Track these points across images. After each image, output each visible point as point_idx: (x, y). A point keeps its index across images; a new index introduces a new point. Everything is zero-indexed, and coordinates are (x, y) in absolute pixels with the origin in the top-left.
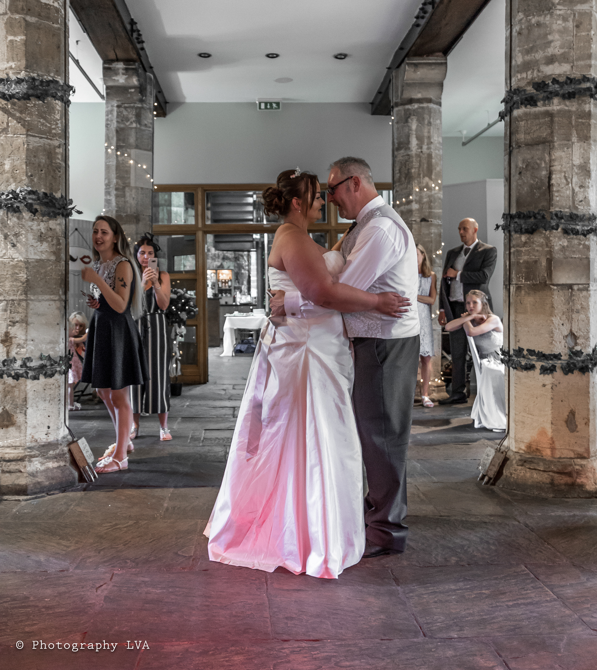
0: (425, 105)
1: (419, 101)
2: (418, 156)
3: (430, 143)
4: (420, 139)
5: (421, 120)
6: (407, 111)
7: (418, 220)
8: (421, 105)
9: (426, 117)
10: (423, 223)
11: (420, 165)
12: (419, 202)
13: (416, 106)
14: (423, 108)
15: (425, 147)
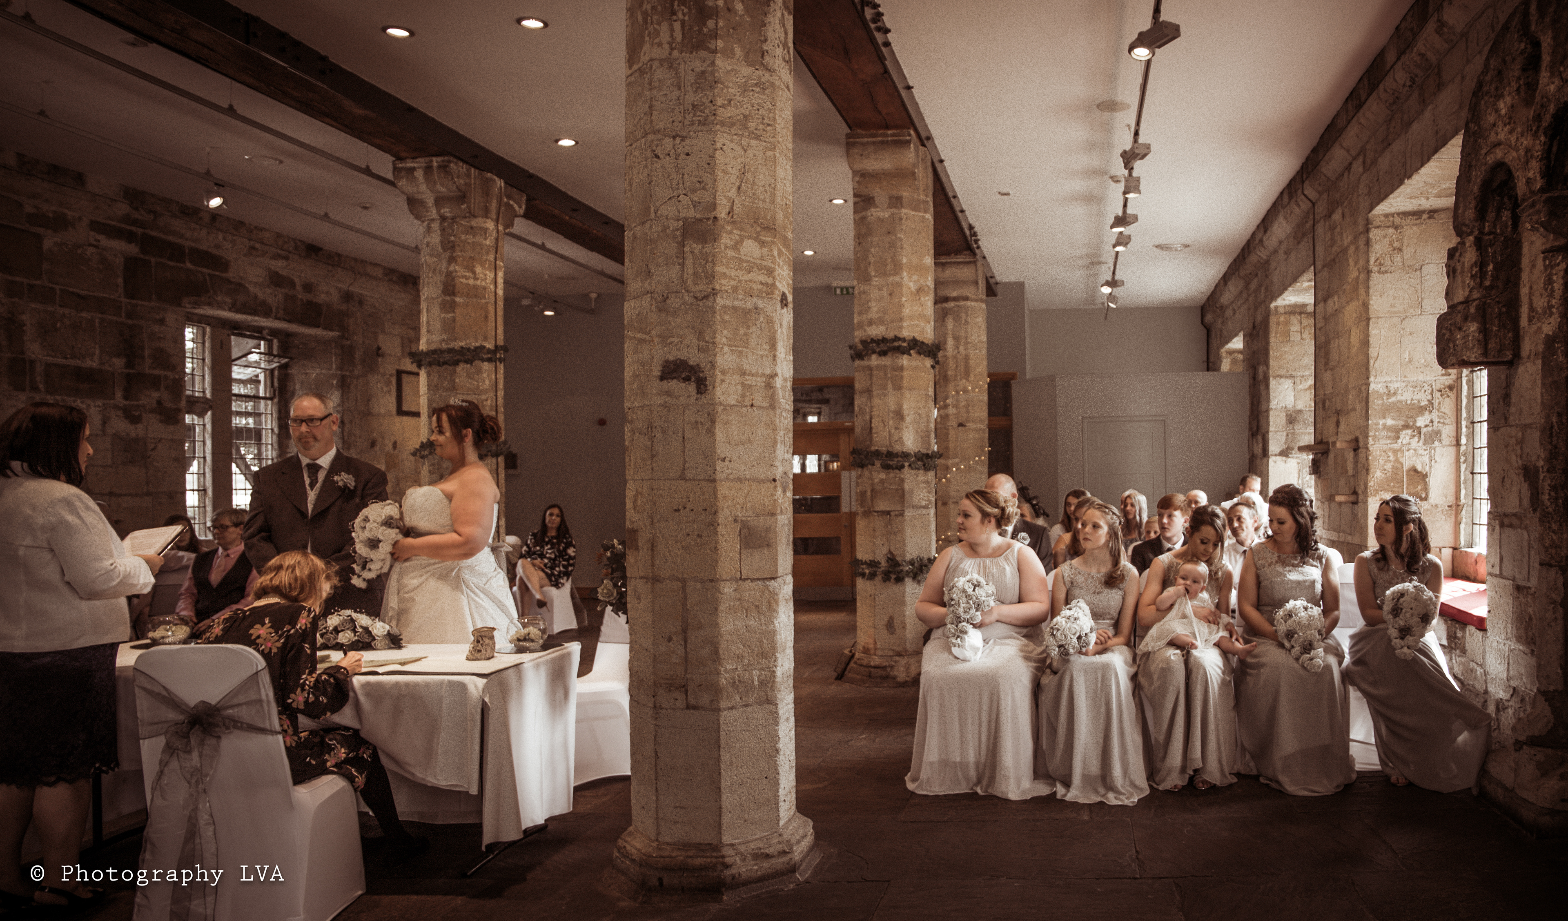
0: (962, 303)
1: (955, 299)
2: (955, 357)
3: (967, 343)
4: (956, 339)
5: (957, 319)
6: (943, 309)
7: (955, 425)
8: (957, 303)
9: (963, 315)
10: (960, 428)
11: (957, 366)
12: (956, 406)
13: (952, 304)
14: (959, 306)
15: (962, 348)
